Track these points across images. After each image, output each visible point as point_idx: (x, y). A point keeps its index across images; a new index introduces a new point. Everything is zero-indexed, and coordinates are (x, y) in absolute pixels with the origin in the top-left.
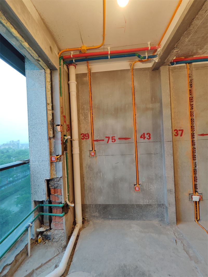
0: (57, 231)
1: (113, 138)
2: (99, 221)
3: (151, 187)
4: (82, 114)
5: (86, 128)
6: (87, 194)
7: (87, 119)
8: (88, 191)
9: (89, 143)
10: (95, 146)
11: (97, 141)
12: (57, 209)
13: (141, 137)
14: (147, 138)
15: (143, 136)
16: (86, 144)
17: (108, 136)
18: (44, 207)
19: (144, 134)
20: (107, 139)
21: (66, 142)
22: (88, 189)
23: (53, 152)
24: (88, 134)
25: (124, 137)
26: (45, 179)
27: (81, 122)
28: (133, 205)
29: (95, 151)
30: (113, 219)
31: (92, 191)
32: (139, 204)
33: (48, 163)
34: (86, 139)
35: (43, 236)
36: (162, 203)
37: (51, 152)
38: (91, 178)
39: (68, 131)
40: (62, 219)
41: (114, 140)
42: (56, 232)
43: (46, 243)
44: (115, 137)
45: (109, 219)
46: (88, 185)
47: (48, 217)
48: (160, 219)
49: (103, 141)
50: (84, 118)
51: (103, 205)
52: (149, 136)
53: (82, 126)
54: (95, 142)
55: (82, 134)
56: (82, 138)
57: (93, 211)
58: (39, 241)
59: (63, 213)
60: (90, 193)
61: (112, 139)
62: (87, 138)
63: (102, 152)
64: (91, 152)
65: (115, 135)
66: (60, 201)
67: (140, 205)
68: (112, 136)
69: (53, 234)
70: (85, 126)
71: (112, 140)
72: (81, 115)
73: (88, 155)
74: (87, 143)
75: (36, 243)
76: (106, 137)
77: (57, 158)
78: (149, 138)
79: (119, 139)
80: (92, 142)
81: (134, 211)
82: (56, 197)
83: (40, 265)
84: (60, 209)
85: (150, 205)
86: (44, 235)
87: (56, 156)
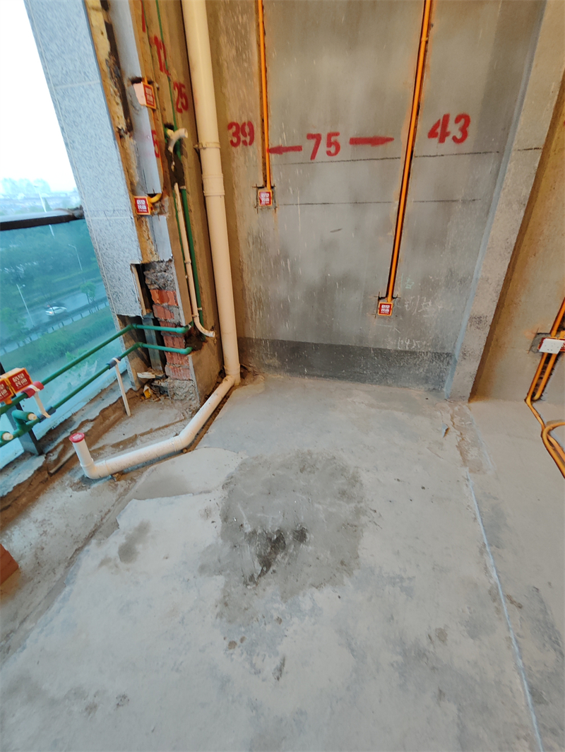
0: (178, 381)
1: (333, 139)
2: (280, 377)
3: (426, 306)
4: (227, 33)
5: (242, 96)
6: (252, 313)
7: (244, 56)
8: (253, 306)
9: (255, 159)
10: (274, 169)
11: (278, 150)
12: (173, 338)
13: (432, 134)
14: (455, 139)
15: (439, 130)
16: (245, 163)
17: (314, 132)
18: (146, 332)
19: (446, 118)
20: (313, 142)
21: (178, 153)
22: (253, 303)
23: (138, 183)
24: (251, 125)
25: (370, 135)
26: (131, 263)
27: (226, 74)
28: (367, 349)
29: (272, 188)
30: (313, 376)
31: (263, 308)
32: (382, 347)
33: (128, 218)
34: (245, 143)
35: (154, 389)
36: (446, 351)
37: (132, 184)
38: (260, 272)
39: (180, 111)
40: (187, 361)
41: (333, 149)
42: (177, 383)
43: (160, 400)
44: (337, 134)
45: (303, 374)
46: (254, 292)
47: (157, 352)
48: (431, 387)
49: (298, 152)
50: (234, 52)
51: (289, 342)
52: (464, 131)
53: (230, 89)
54: (274, 157)
55: (230, 126)
56: (232, 142)
57: (266, 355)
58: (147, 395)
59: (188, 348)
60: (258, 313)
61: (329, 144)
62: (248, 139)
63: (293, 191)
64: (260, 191)
65: (340, 129)
66: (175, 320)
67: (385, 350)
68: (329, 130)
69: (171, 386)
70: (241, 92)
71: (329, 149)
72: (223, 40)
73: (252, 202)
74: (249, 159)
75: (143, 398)
76: (310, 136)
77: (153, 204)
78: (459, 136)
79: (354, 141)
80: (264, 157)
81: (367, 363)
82: (167, 311)
83: (148, 429)
84: (181, 340)
85: (413, 353)
86: (156, 386)
87: (146, 197)
